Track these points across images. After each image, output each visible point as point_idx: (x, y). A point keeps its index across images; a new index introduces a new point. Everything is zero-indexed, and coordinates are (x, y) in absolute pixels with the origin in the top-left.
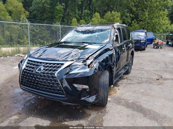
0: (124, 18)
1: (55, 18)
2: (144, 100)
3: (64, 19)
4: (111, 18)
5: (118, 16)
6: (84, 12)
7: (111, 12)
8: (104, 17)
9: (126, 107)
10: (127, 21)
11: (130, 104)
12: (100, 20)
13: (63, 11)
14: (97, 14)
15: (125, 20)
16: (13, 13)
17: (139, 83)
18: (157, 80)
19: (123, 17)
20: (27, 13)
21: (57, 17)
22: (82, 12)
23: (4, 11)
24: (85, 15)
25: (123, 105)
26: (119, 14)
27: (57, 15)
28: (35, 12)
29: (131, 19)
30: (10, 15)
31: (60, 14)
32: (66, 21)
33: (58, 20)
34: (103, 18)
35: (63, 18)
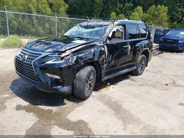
0: (174, 13)
1: (94, 11)
2: (129, 102)
3: (103, 13)
4: (156, 13)
5: (164, 11)
6: (126, 6)
7: (156, 6)
8: (147, 11)
9: (105, 103)
10: (177, 17)
11: (111, 102)
12: (142, 14)
13: (102, 4)
14: (140, 8)
15: (174, 15)
16: (53, 6)
17: (141, 85)
18: (166, 85)
19: (172, 12)
20: (67, 6)
21: (96, 11)
22: (124, 6)
23: (45, 3)
24: (126, 9)
25: (104, 102)
26: (166, 9)
27: (96, 9)
28: (75, 5)
29: (183, 14)
30: (51, 8)
31: (99, 7)
32: (105, 15)
33: (97, 14)
34: (146, 13)
35: (102, 11)
